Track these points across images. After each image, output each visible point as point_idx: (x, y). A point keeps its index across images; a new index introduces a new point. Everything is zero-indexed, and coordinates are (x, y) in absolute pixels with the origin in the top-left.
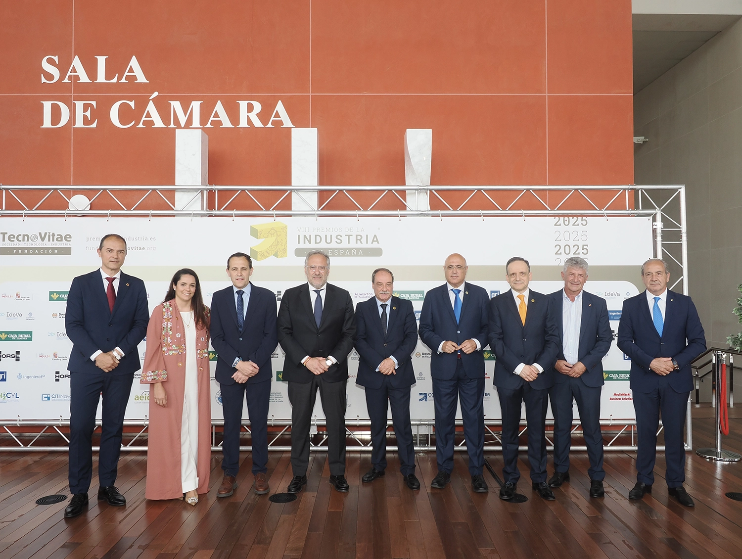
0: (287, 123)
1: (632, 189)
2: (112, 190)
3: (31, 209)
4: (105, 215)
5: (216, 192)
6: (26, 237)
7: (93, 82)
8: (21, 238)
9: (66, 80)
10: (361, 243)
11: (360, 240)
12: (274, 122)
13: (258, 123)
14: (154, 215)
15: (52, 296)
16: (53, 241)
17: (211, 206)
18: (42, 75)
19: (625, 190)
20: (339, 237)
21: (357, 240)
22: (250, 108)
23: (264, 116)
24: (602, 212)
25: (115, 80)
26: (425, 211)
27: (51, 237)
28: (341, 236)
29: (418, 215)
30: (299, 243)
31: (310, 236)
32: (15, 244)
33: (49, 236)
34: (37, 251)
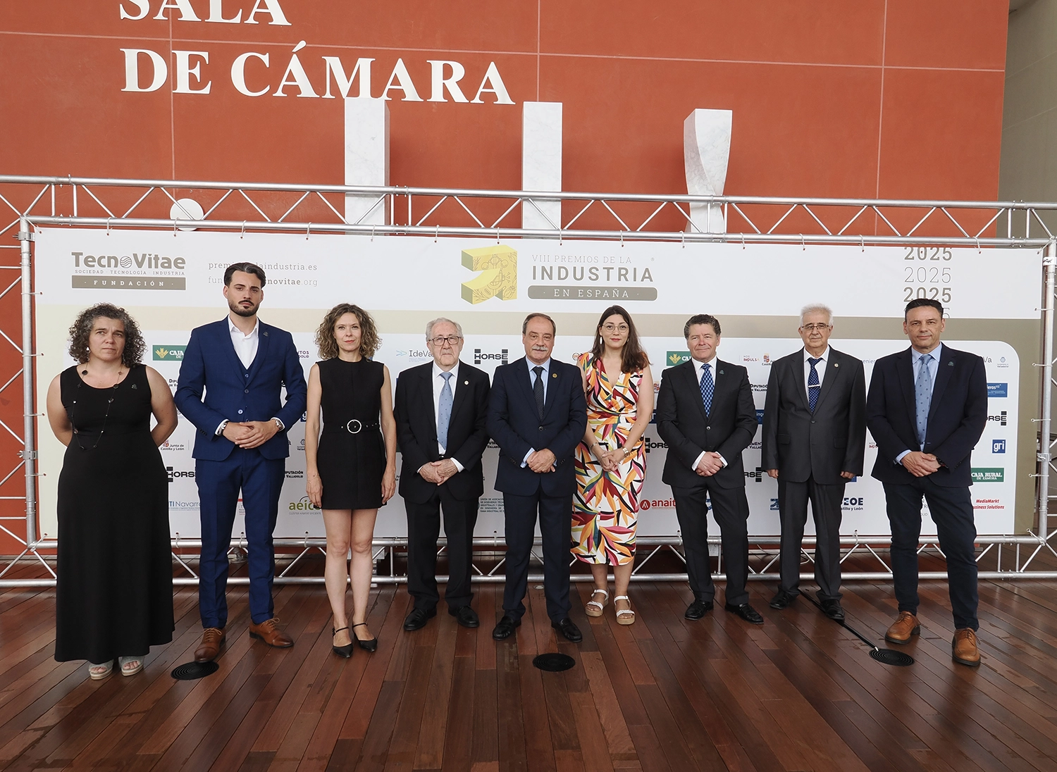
0: (504, 98)
1: (1018, 208)
2: (245, 190)
3: (119, 216)
4: (238, 230)
5: (410, 197)
6: (112, 261)
7: (203, 21)
8: (104, 262)
9: (160, 16)
10: (627, 280)
11: (625, 275)
12: (483, 96)
13: (459, 97)
14: (313, 231)
15: (158, 352)
16: (156, 267)
17: (400, 219)
18: (121, 5)
19: (1007, 209)
20: (593, 271)
21: (620, 275)
22: (448, 73)
23: (468, 85)
24: (976, 240)
25: (237, 20)
26: (721, 234)
27: (153, 262)
28: (597, 270)
29: (710, 240)
30: (534, 278)
31: (551, 268)
32: (96, 271)
33: (150, 259)
34: (131, 283)
